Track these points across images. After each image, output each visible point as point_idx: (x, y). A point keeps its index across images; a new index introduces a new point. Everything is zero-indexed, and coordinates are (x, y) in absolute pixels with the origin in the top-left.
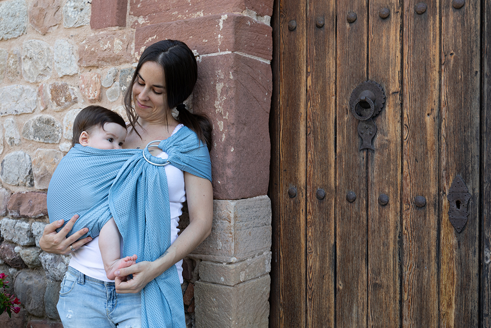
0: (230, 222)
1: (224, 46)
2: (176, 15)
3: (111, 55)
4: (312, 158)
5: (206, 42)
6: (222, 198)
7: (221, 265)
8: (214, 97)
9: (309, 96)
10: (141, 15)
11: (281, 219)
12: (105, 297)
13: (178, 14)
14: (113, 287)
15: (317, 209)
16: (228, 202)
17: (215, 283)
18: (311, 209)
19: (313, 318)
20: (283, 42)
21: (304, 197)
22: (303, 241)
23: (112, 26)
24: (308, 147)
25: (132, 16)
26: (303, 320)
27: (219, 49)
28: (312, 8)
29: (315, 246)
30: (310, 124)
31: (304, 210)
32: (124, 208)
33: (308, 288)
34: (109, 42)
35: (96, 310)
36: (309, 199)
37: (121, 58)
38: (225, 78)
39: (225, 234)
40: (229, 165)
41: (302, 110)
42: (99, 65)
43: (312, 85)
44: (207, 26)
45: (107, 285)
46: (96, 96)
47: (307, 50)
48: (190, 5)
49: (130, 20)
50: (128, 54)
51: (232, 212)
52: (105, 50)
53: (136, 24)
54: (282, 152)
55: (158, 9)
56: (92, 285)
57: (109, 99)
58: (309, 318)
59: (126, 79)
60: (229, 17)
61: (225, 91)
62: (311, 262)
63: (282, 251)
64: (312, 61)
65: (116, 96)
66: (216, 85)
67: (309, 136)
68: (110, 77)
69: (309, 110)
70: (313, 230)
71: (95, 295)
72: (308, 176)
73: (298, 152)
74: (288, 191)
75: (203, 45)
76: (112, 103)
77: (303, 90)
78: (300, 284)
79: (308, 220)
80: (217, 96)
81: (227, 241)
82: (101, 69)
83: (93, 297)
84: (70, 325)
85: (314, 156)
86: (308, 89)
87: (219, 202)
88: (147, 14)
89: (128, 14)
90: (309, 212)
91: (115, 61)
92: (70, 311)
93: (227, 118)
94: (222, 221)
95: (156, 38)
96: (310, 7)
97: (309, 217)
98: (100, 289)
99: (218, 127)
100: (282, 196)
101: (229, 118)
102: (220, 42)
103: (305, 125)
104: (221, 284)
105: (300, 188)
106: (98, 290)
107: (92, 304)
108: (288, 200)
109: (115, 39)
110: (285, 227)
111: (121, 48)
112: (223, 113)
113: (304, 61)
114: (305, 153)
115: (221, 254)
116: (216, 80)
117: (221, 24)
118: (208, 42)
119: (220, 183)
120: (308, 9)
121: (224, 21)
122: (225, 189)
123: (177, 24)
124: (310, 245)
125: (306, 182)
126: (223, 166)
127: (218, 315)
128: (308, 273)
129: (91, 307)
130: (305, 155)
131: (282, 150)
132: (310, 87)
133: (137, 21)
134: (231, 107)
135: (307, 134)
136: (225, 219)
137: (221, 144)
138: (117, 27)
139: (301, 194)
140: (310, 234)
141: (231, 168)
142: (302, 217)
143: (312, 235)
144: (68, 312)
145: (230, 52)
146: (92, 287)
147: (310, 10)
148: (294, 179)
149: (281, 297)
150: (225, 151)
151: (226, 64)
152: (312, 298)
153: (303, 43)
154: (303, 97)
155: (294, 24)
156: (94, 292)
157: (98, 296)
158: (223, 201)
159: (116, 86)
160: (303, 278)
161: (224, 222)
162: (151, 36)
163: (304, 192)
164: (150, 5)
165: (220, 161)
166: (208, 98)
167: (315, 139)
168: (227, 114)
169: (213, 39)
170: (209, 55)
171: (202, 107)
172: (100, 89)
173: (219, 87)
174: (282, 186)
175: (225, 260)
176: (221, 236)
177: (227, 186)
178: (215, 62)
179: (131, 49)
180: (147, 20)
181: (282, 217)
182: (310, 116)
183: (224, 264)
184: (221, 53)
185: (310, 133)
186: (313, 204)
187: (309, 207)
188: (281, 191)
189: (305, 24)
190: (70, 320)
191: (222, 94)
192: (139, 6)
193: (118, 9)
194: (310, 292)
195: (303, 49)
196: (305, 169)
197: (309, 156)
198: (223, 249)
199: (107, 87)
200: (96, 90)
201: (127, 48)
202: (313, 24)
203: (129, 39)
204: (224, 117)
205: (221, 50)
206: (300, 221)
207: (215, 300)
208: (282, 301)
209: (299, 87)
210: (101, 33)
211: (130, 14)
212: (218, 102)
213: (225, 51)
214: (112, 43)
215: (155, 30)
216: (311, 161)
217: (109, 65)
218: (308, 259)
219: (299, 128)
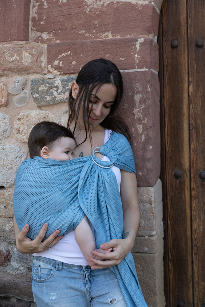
0: (151, 204)
1: (141, 64)
2: (83, 33)
3: (19, 66)
4: (195, 148)
5: (123, 60)
6: (142, 186)
7: (144, 238)
8: (133, 105)
9: (191, 100)
10: (45, 31)
11: (168, 195)
12: (83, 278)
13: (85, 33)
14: (90, 269)
15: (200, 187)
16: (149, 189)
17: (138, 253)
18: (194, 186)
19: (198, 267)
20: (166, 57)
21: (189, 178)
22: (188, 211)
23: (18, 40)
24: (191, 140)
25: (35, 31)
26: (190, 269)
27: (136, 67)
28: (192, 32)
29: (199, 214)
30: (192, 122)
31: (189, 188)
32: (94, 207)
33: (193, 245)
34: (16, 54)
35: (76, 290)
36: (193, 179)
37: (30, 69)
38: (143, 90)
39: (147, 214)
40: (148, 160)
41: (185, 111)
42: (4, 74)
43: (194, 91)
44: (124, 47)
45: (85, 268)
46: (3, 101)
47: (188, 64)
48: (98, 26)
49: (33, 35)
50: (38, 66)
51: (153, 196)
52: (12, 61)
53: (40, 39)
54: (167, 143)
55: (63, 27)
56: (70, 270)
57: (16, 104)
58: (195, 267)
59: (38, 89)
60: (145, 41)
61: (142, 101)
62: (195, 226)
63: (170, 220)
64: (193, 73)
65: (25, 102)
66: (134, 96)
67: (192, 131)
68: (19, 85)
69: (192, 111)
70: (197, 202)
71: (73, 278)
72: (191, 161)
73: (182, 143)
74: (173, 173)
75: (120, 62)
76: (20, 108)
77: (186, 96)
78: (186, 243)
79: (193, 195)
80: (135, 105)
81: (149, 219)
82: (6, 77)
83: (72, 280)
84: (55, 305)
85: (197, 146)
86: (190, 94)
87: (140, 189)
88: (51, 30)
89: (30, 29)
90: (193, 189)
91: (23, 71)
92: (52, 294)
93: (146, 123)
94: (143, 204)
95: (70, 54)
96: (191, 30)
97: (193, 193)
98: (78, 272)
99: (138, 130)
100: (169, 177)
101: (147, 122)
102: (137, 61)
103: (188, 122)
104: (145, 253)
105: (185, 171)
106: (76, 273)
107: (73, 285)
108: (174, 180)
109: (24, 52)
110: (172, 201)
111: (30, 60)
112: (141, 119)
113: (186, 72)
114: (188, 144)
115: (144, 229)
116: (134, 92)
117: (138, 46)
118: (125, 60)
119: (140, 174)
120: (189, 31)
121: (140, 43)
122: (146, 179)
123: (93, 43)
124: (195, 213)
125: (190, 167)
126: (143, 160)
127: (143, 277)
128: (193, 235)
129: (72, 288)
130: (188, 146)
131: (167, 142)
132: (191, 93)
133: (41, 37)
134: (149, 114)
135: (189, 129)
136: (146, 202)
137: (141, 143)
138: (24, 41)
139: (185, 176)
140: (194, 205)
141: (150, 162)
142: (187, 193)
143: (196, 206)
144: (50, 295)
145: (147, 70)
146: (70, 272)
147: (190, 33)
148: (179, 164)
149: (170, 254)
150: (145, 149)
151: (144, 79)
152: (197, 252)
153: (185, 58)
154: (186, 101)
155: (176, 43)
156: (72, 275)
157: (77, 278)
158: (144, 188)
159: (25, 93)
160: (189, 238)
161: (146, 204)
162: (65, 52)
163: (188, 174)
164: (54, 23)
165: (140, 157)
166: (126, 106)
167: (197, 134)
168: (146, 119)
169: (130, 58)
170: (126, 71)
171: (121, 113)
172: (7, 96)
173: (138, 98)
174: (168, 170)
175: (147, 234)
176: (143, 216)
177: (148, 176)
178: (133, 77)
179: (42, 62)
180: (52, 36)
181: (169, 194)
182: (192, 116)
183: (147, 237)
184: (139, 70)
185: (192, 129)
186: (196, 183)
187: (193, 185)
188: (167, 174)
189: (186, 44)
190: (54, 301)
191: (140, 103)
192: (42, 23)
193: (24, 25)
194: (195, 248)
195: (185, 63)
196: (189, 156)
197: (192, 146)
198: (146, 226)
199: (15, 94)
200: (3, 97)
201: (37, 60)
202: (194, 44)
203: (39, 53)
204: (143, 122)
205: (138, 68)
206: (185, 196)
207: (139, 265)
208: (170, 257)
209: (182, 93)
210: (6, 45)
211: (32, 30)
212: (137, 110)
213: (143, 68)
214: (20, 55)
215: (69, 47)
216: (194, 150)
217: (15, 75)
218: (193, 224)
219: (183, 125)
